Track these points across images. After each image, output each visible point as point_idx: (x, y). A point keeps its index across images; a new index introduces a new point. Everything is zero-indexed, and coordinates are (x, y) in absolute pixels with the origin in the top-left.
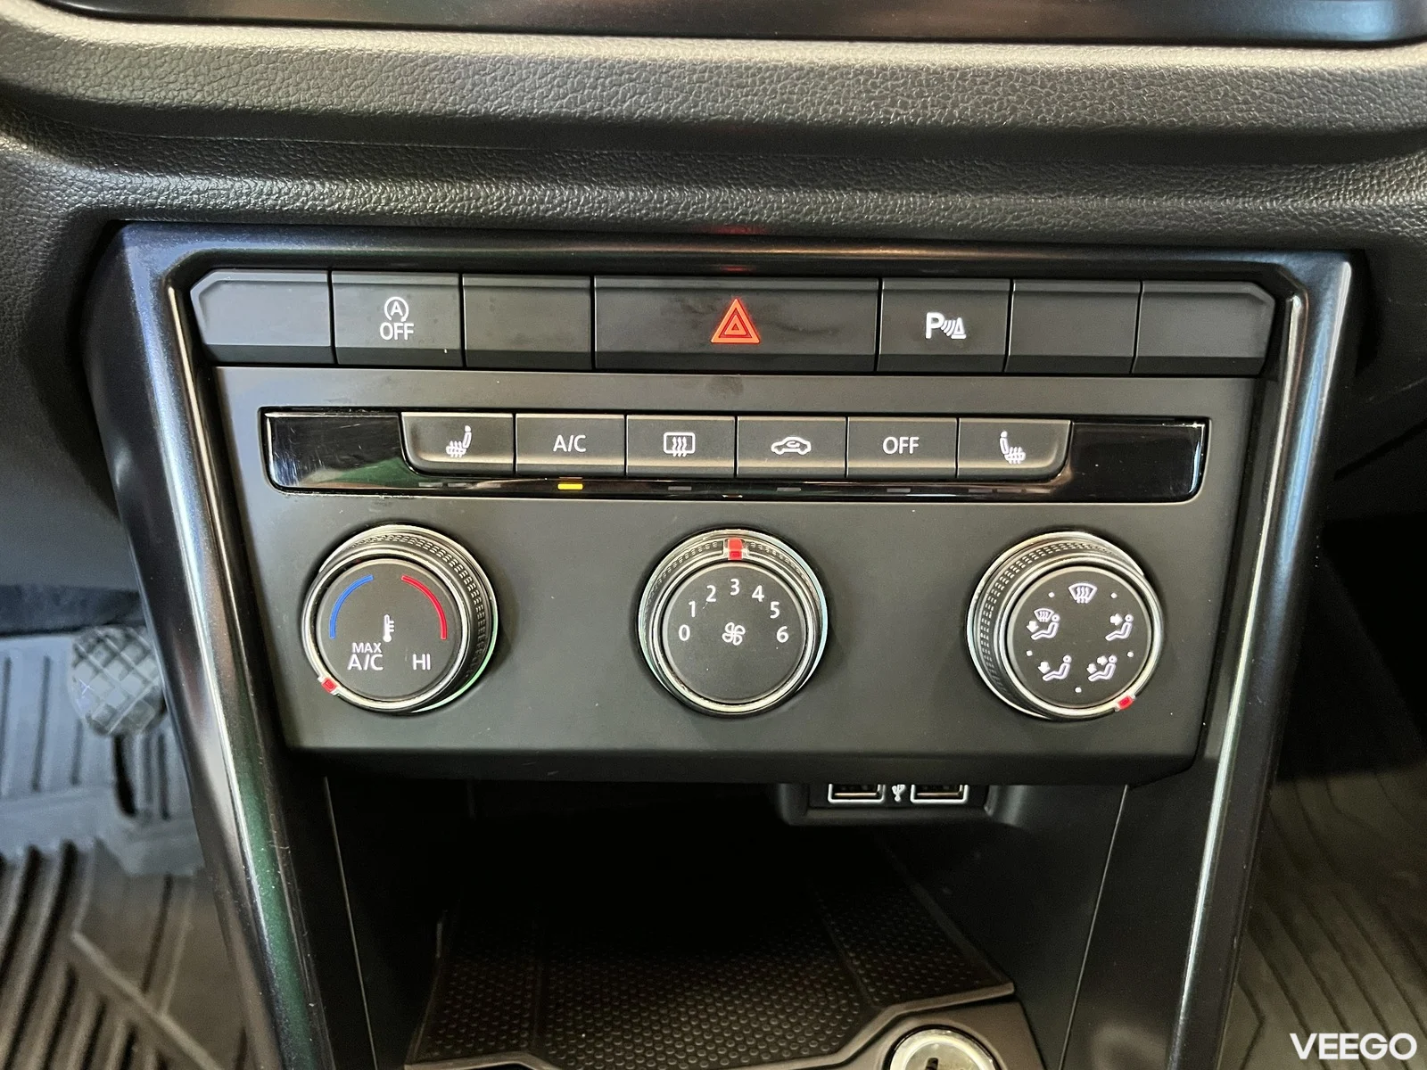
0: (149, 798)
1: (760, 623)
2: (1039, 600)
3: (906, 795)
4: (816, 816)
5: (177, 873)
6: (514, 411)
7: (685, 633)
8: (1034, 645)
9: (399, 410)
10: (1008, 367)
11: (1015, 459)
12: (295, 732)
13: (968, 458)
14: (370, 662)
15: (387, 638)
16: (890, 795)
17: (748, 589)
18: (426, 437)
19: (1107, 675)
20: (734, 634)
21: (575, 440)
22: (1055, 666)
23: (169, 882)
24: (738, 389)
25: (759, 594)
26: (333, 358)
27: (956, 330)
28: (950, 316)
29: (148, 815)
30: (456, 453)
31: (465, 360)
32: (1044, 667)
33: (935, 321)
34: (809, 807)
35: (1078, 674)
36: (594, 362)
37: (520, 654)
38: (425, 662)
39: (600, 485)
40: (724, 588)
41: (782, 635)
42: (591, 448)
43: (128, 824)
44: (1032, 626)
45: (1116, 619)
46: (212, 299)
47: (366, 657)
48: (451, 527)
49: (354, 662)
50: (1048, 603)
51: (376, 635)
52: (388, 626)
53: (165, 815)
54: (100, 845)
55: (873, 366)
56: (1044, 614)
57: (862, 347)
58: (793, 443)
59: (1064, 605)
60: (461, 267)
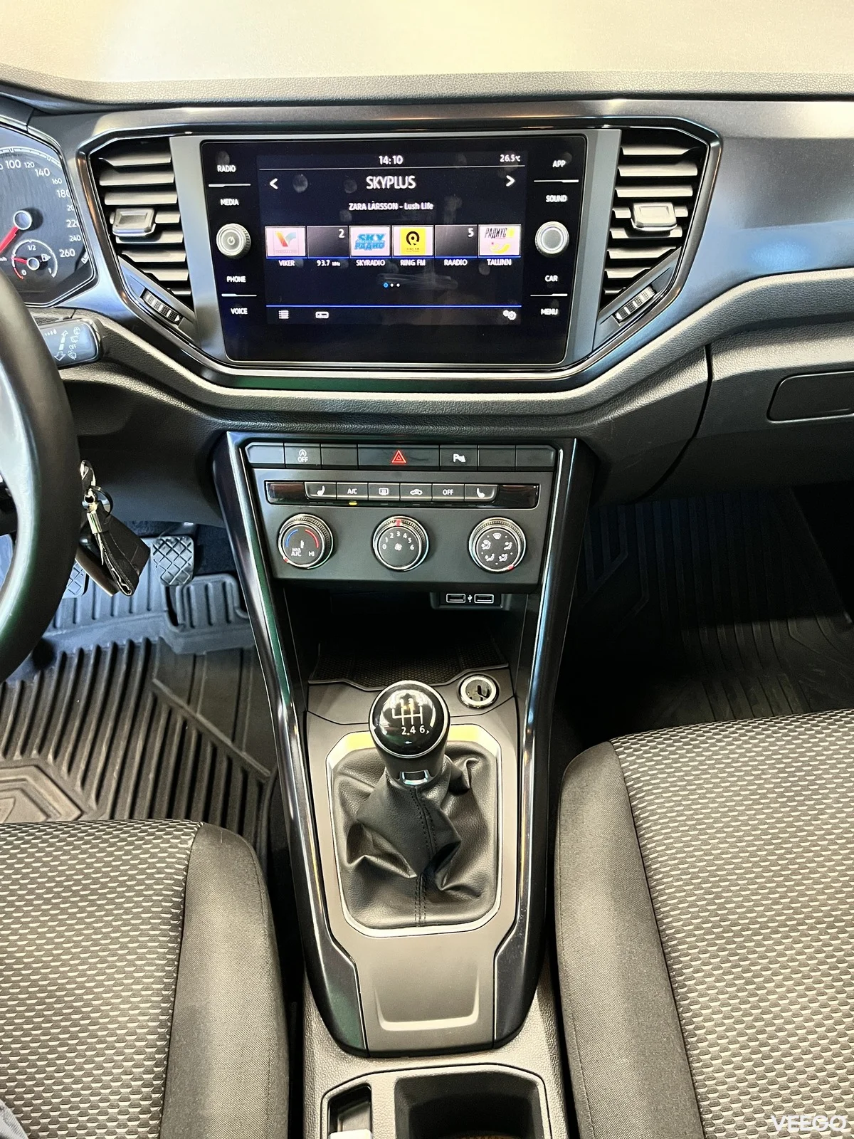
0: (184, 619)
1: (406, 545)
2: (485, 538)
3: (472, 600)
4: (442, 607)
5: (198, 654)
6: (336, 482)
7: (385, 547)
8: (483, 551)
9: (304, 481)
10: (478, 469)
11: (481, 496)
12: (276, 573)
13: (468, 496)
14: (298, 554)
15: (302, 547)
16: (467, 600)
17: (402, 534)
18: (311, 489)
19: (505, 560)
20: (398, 547)
21: (354, 490)
22: (490, 556)
23: (195, 657)
24: (400, 475)
25: (405, 536)
26: (285, 466)
27: (462, 459)
28: (461, 455)
29: (184, 625)
30: (320, 494)
31: (322, 467)
32: (487, 557)
33: (456, 457)
34: (440, 604)
35: (497, 559)
36: (359, 468)
37: (339, 552)
38: (313, 554)
39: (361, 503)
40: (395, 534)
41: (412, 548)
42: (359, 493)
43: (174, 629)
44: (483, 545)
45: (507, 544)
46: (252, 451)
47: (296, 552)
48: (319, 515)
49: (293, 554)
50: (488, 539)
51: (298, 546)
52: (302, 543)
53: (192, 626)
54: (161, 639)
55: (439, 469)
56: (486, 542)
57: (435, 464)
58: (417, 491)
59: (492, 540)
60: (320, 442)
